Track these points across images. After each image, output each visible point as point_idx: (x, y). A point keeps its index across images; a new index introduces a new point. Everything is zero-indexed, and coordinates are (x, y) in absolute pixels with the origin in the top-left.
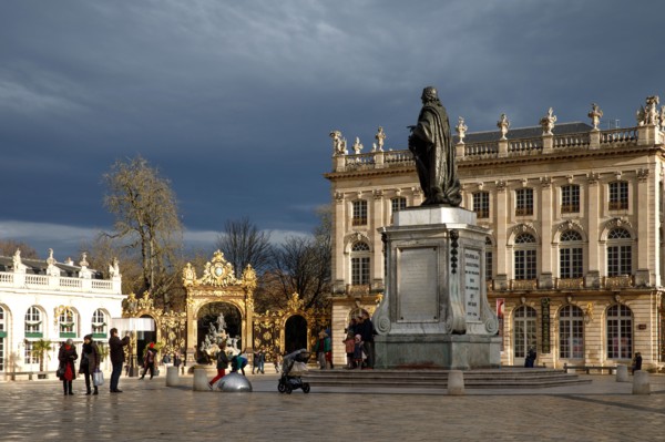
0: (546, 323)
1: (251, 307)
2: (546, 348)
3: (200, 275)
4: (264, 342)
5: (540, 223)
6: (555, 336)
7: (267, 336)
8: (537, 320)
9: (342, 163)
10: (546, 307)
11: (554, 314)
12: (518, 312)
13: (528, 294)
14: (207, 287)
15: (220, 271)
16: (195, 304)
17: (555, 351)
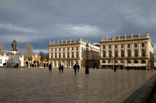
0: (70, 63)
1: (40, 60)
2: (70, 65)
3: (34, 57)
4: (41, 64)
5: (69, 51)
6: (71, 64)
7: (42, 64)
8: (69, 62)
9: (50, 44)
10: (70, 61)
11: (71, 62)
12: (67, 61)
13: (68, 59)
14: (35, 58)
15: (37, 56)
16: (33, 60)
17: (71, 66)
